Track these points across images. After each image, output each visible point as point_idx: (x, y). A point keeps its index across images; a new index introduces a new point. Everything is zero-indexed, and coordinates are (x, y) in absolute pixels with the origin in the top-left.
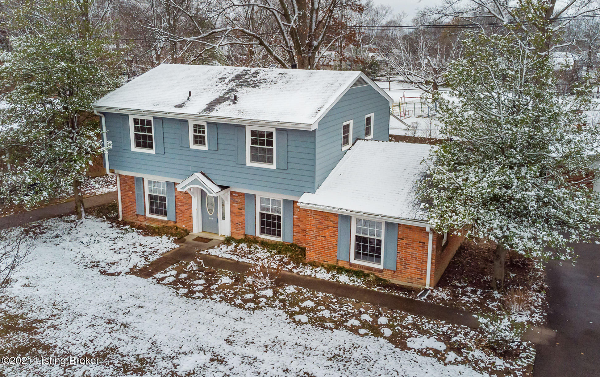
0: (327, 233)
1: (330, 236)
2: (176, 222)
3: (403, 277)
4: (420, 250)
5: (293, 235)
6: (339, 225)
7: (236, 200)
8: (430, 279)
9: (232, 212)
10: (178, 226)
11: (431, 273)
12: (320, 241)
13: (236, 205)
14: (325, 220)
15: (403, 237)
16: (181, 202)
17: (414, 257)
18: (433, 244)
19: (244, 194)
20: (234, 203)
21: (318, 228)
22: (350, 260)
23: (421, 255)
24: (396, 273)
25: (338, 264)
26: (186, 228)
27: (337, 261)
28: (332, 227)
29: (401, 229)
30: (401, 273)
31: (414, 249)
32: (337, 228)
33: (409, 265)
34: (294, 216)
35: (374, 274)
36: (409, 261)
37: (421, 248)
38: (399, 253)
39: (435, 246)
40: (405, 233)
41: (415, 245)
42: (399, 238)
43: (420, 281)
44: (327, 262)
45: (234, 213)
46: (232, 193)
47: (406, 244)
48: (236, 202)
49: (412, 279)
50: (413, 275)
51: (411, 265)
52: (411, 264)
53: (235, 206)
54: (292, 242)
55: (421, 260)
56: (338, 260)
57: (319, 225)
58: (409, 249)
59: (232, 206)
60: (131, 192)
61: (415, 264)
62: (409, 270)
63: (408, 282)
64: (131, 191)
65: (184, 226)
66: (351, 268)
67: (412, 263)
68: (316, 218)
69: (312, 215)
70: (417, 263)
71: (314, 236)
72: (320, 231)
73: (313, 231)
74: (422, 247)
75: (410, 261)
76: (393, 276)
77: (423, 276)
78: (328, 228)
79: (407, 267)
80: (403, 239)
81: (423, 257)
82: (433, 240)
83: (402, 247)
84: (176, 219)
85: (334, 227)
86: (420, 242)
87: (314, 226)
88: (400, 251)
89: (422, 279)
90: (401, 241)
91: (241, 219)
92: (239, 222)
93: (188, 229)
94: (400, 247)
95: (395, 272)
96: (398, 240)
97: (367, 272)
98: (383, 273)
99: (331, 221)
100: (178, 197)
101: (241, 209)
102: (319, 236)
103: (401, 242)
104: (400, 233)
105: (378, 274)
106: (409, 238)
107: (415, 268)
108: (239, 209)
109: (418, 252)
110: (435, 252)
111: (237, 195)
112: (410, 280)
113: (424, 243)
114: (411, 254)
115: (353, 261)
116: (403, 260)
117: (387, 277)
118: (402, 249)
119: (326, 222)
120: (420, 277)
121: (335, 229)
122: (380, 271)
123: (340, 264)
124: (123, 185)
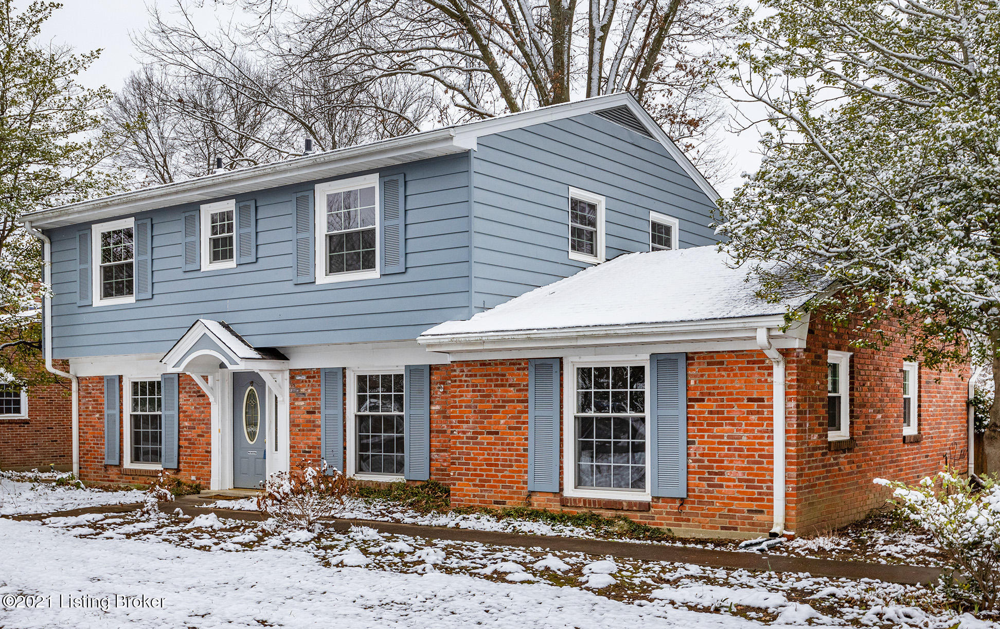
0: (502, 421)
1: (510, 428)
2: (178, 470)
3: (706, 516)
4: (752, 425)
5: (431, 460)
6: (531, 395)
7: (303, 390)
8: (786, 507)
9: (293, 424)
10: (183, 480)
11: (787, 488)
12: (485, 446)
13: (302, 403)
14: (496, 386)
15: (702, 394)
16: (191, 420)
17: (736, 450)
18: (787, 399)
19: (319, 370)
20: (297, 400)
21: (481, 412)
22: (561, 490)
23: (755, 437)
24: (687, 506)
25: (530, 504)
26: (198, 482)
27: (529, 496)
28: (513, 401)
29: (695, 370)
30: (700, 503)
31: (733, 425)
32: (527, 401)
33: (723, 474)
34: (433, 408)
35: (625, 519)
36: (722, 461)
37: (754, 418)
38: (693, 443)
39: (793, 404)
40: (708, 382)
41: (736, 411)
42: (690, 400)
43: (757, 517)
44: (504, 503)
45: (298, 426)
46: (293, 373)
47: (711, 412)
48: (302, 397)
49: (733, 517)
50: (736, 505)
51: (728, 474)
52: (727, 472)
53: (299, 407)
54: (427, 478)
55: (756, 454)
56: (531, 494)
57: (481, 401)
58: (721, 425)
59: (293, 408)
60: (97, 415)
61: (739, 469)
62: (725, 489)
63: (723, 528)
64: (98, 412)
65: (193, 478)
66: (566, 510)
67: (732, 468)
68: (473, 386)
69: (464, 378)
70: (745, 465)
71: (469, 434)
72: (486, 418)
73: (467, 422)
74: (758, 413)
75: (726, 464)
76: (680, 518)
77: (765, 503)
78: (504, 407)
79: (716, 482)
80: (703, 400)
81: (760, 444)
82: (788, 387)
83: (702, 425)
84: (179, 463)
85: (518, 401)
86: (749, 400)
87: (470, 407)
88: (695, 436)
89: (761, 512)
90: (697, 406)
91: (312, 440)
92: (309, 447)
93: (203, 482)
94: (694, 424)
95: (683, 500)
96: (688, 406)
97: (608, 514)
98: (652, 510)
99: (510, 385)
100: (184, 408)
101: (314, 413)
102: (482, 433)
103: (696, 409)
104: (692, 383)
105: (637, 518)
106: (719, 394)
107: (740, 480)
108: (308, 412)
109: (745, 431)
110: (794, 421)
111: (304, 378)
112: (726, 522)
113: (762, 400)
114: (725, 439)
115: (570, 491)
116: (706, 463)
117: (662, 520)
118: (699, 431)
119: (499, 392)
120: (754, 506)
121: (520, 407)
122: (644, 507)
123: (538, 503)
124: (83, 401)
